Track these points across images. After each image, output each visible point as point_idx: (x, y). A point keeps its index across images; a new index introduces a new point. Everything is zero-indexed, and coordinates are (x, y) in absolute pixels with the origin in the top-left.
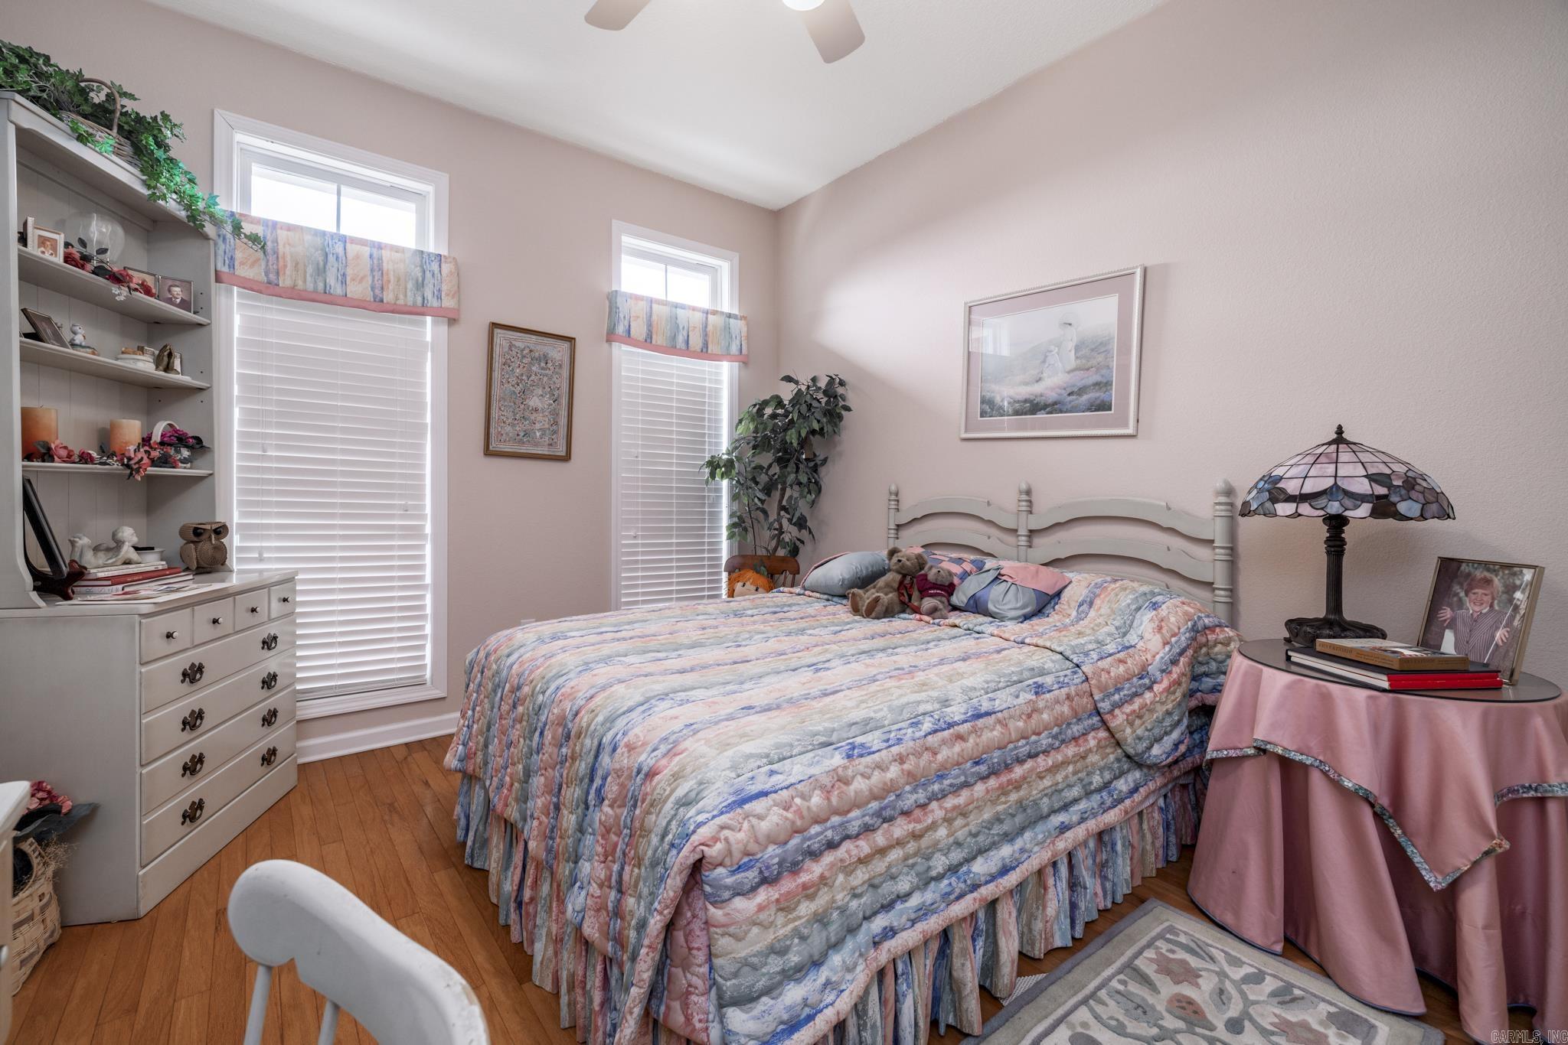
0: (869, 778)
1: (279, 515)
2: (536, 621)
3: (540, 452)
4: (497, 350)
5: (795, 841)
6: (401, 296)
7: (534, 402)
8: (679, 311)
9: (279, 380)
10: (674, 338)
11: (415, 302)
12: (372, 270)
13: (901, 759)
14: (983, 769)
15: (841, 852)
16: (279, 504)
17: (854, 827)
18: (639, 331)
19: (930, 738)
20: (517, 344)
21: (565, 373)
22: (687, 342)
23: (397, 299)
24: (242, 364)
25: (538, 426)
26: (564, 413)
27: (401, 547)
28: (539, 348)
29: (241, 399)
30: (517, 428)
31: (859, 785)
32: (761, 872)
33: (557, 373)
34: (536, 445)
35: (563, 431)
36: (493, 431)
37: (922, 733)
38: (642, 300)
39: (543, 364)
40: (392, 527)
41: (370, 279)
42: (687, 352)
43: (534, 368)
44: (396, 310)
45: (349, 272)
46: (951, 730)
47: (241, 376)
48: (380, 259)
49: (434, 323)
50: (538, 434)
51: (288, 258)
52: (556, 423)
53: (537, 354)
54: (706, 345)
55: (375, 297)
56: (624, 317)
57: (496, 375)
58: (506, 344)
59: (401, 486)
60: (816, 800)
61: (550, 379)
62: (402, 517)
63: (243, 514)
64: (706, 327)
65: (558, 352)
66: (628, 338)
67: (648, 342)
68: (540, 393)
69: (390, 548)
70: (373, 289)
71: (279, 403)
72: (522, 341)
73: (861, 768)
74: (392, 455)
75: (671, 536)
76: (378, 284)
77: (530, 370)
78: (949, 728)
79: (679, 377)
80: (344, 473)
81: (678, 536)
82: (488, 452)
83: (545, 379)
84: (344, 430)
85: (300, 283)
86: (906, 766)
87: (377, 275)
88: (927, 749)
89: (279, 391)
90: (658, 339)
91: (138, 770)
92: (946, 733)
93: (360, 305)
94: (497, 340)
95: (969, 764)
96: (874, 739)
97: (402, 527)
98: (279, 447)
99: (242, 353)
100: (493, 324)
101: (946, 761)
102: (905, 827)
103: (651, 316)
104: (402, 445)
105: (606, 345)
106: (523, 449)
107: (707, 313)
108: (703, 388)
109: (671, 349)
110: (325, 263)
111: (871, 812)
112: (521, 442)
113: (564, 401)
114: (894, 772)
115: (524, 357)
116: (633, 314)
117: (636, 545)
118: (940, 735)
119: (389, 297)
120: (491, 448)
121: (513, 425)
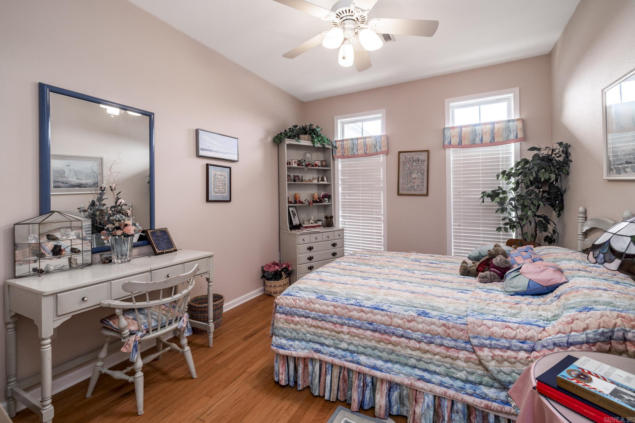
0: (321, 306)
1: (349, 213)
2: (416, 253)
3: (417, 193)
4: (401, 160)
5: (294, 309)
6: (371, 151)
7: (414, 176)
8: (477, 127)
9: (348, 179)
10: (474, 140)
11: (374, 152)
12: (364, 145)
13: (335, 307)
14: (371, 327)
15: (307, 320)
16: (349, 210)
17: (312, 316)
18: (455, 141)
19: (349, 306)
20: (408, 157)
21: (426, 163)
22: (482, 140)
23: (370, 152)
24: (342, 176)
25: (416, 184)
26: (425, 178)
27: (376, 224)
28: (415, 156)
29: (341, 185)
30: (408, 185)
31: (317, 306)
32: (283, 311)
33: (423, 164)
34: (415, 191)
35: (425, 185)
36: (400, 187)
37: (347, 303)
38: (457, 128)
39: (417, 162)
40: (373, 217)
41: (363, 148)
42: (482, 144)
43: (414, 164)
44: (370, 155)
45: (359, 147)
46: (360, 307)
47: (341, 179)
48: (366, 142)
49: (383, 156)
50: (416, 187)
51: (346, 148)
52: (423, 182)
53: (415, 159)
54: (493, 138)
55: (365, 153)
56: (448, 137)
57: (401, 168)
58: (404, 158)
59: (376, 206)
60: (303, 303)
61: (420, 166)
62: (376, 215)
63: (342, 213)
64: (493, 130)
65: (423, 156)
66: (450, 145)
67: (460, 145)
68: (416, 172)
69: (373, 223)
70: (364, 150)
71: (348, 185)
72: (409, 155)
73: (319, 302)
74: (373, 196)
75: (479, 227)
76: (365, 149)
77: (413, 165)
78: (359, 306)
79: (482, 155)
80: (362, 202)
81: (483, 227)
82: (399, 194)
83: (418, 167)
84: (362, 190)
85: (348, 154)
86: (336, 309)
87: (365, 146)
88: (347, 308)
89: (349, 182)
90: (465, 143)
91: (298, 265)
92: (357, 307)
93: (361, 156)
94: (401, 157)
95: (365, 322)
96: (329, 297)
97: (376, 218)
98: (348, 196)
99: (341, 173)
100: (399, 152)
101: (353, 315)
102: (330, 326)
103: (461, 133)
104: (375, 193)
105: (443, 150)
106: (410, 193)
107: (494, 124)
108: (499, 158)
109: (473, 145)
110: (354, 146)
111: (318, 315)
112: (410, 190)
113: (426, 174)
114: (331, 309)
115: (410, 161)
116: (452, 135)
117: (460, 229)
118: (353, 307)
119: (368, 152)
120: (400, 193)
121: (407, 185)
